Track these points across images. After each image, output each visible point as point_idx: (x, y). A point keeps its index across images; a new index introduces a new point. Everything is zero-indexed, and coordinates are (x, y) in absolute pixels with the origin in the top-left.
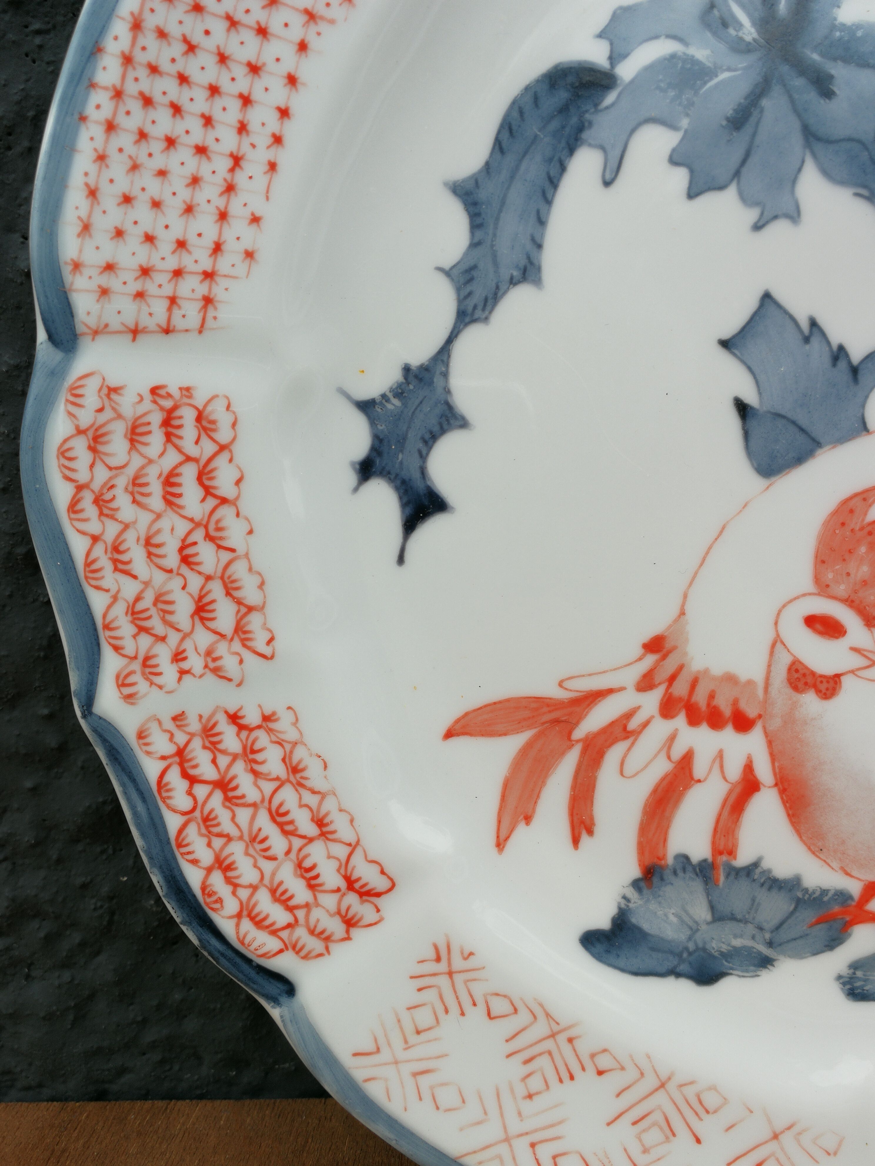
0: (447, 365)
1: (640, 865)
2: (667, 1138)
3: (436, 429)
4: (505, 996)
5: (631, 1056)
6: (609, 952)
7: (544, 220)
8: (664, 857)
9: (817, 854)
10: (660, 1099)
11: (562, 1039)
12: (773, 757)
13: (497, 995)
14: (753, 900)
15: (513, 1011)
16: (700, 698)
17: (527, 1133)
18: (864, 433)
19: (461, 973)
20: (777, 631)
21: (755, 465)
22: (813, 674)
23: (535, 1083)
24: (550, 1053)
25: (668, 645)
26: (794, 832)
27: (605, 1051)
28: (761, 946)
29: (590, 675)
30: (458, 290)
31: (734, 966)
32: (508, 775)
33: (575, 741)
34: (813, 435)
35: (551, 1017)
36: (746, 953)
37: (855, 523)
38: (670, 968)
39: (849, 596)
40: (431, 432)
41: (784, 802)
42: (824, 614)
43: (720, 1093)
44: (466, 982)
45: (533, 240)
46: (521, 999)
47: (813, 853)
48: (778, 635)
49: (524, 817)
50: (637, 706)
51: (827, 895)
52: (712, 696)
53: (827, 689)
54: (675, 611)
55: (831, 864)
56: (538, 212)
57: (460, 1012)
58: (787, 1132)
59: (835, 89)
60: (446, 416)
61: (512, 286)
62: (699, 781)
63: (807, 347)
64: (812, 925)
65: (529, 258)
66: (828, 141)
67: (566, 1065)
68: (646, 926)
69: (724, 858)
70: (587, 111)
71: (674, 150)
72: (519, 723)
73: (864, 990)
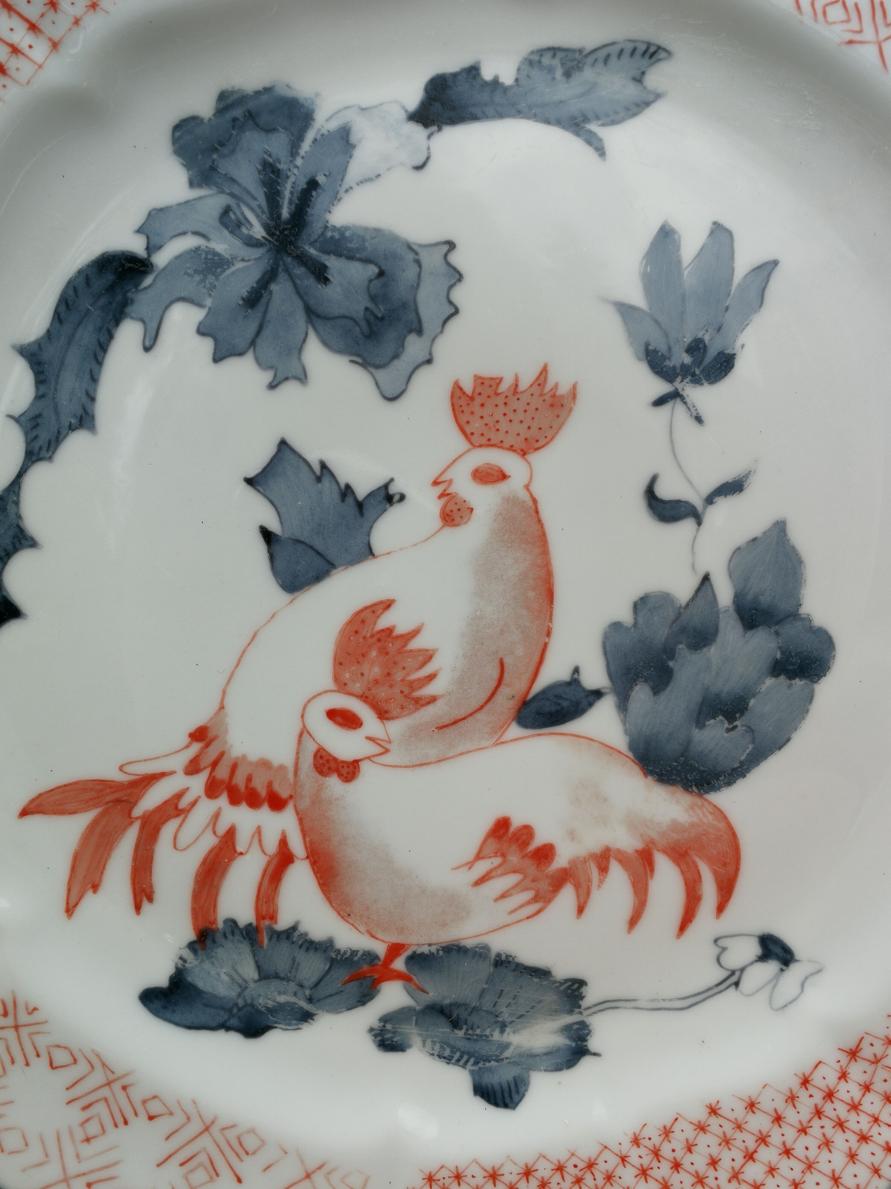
0: (18, 495)
1: (194, 929)
2: (211, 1178)
3: (10, 548)
4: (65, 1048)
5: (178, 1102)
6: (166, 1008)
7: (96, 378)
8: (215, 922)
9: (346, 918)
10: (205, 1141)
11: (117, 1087)
12: (304, 833)
13: (58, 1046)
14: (294, 960)
15: (72, 1061)
16: (240, 780)
17: (84, 1174)
18: (371, 557)
19: (26, 1027)
20: (304, 723)
21: (280, 582)
22: (335, 760)
23: (93, 1128)
24: (106, 1100)
25: (211, 735)
26: (325, 899)
27: (155, 1097)
28: (302, 1002)
29: (145, 760)
30: (26, 434)
31: (279, 1021)
32: (77, 848)
33: (134, 818)
34: (328, 558)
35: (107, 1067)
36: (289, 1009)
37: (366, 632)
38: (221, 1022)
39: (364, 693)
40: (6, 550)
41: (315, 873)
42: (342, 708)
43: (257, 1136)
44: (30, 1035)
45: (87, 394)
46: (80, 1050)
47: (343, 918)
48: (304, 726)
49: (92, 886)
50: (186, 787)
51: (356, 956)
52: (249, 779)
53: (348, 773)
54: (216, 706)
55: (358, 928)
56: (91, 371)
57: (25, 1063)
58: (318, 1172)
59: (329, 277)
60: (18, 537)
61: (70, 431)
62: (241, 854)
63: (320, 485)
64: (345, 983)
65: (84, 409)
66: (326, 318)
67: (121, 1111)
68: (200, 985)
69: (267, 922)
70: (129, 291)
71: (200, 323)
72: (87, 802)
73: (393, 1041)
